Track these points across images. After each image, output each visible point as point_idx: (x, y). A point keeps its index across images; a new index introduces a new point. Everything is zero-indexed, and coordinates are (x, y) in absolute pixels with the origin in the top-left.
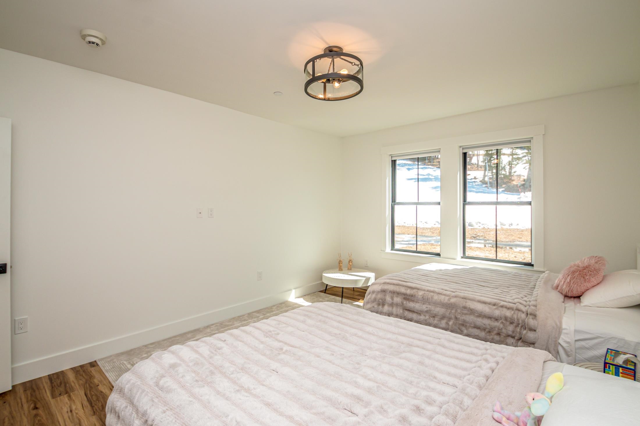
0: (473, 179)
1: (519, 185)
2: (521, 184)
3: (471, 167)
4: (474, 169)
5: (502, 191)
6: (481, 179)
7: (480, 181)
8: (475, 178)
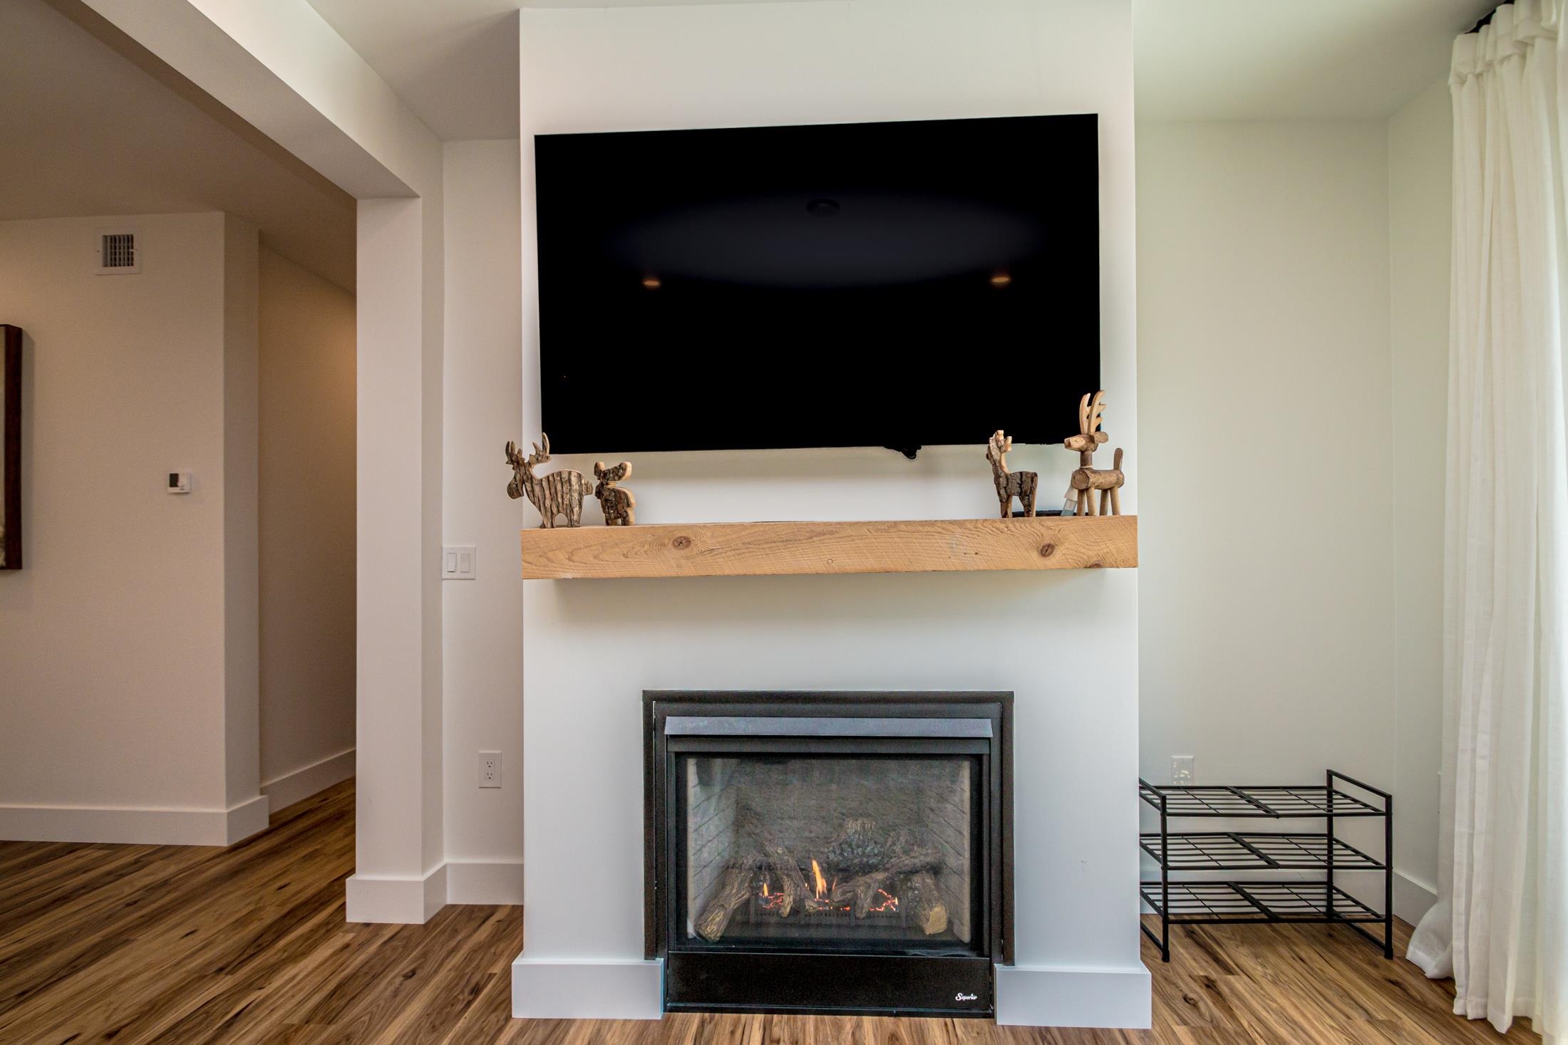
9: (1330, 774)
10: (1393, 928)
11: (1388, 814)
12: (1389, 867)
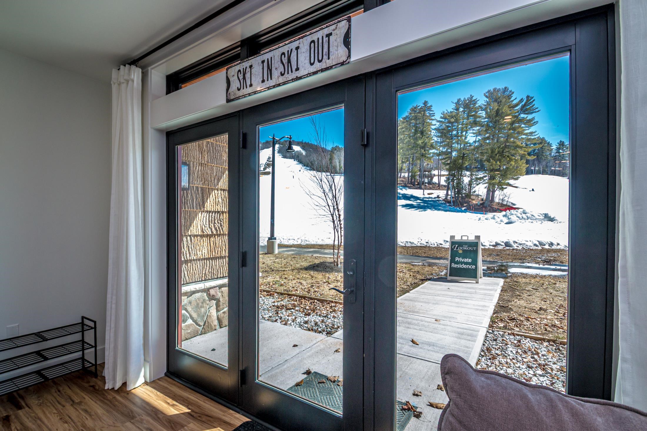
0: (437, 197)
1: (479, 204)
2: (480, 203)
3: (432, 187)
4: (435, 188)
5: (465, 209)
6: (444, 198)
7: (443, 200)
8: (438, 197)
9: (83, 318)
10: (97, 367)
11: (95, 328)
12: (95, 347)
